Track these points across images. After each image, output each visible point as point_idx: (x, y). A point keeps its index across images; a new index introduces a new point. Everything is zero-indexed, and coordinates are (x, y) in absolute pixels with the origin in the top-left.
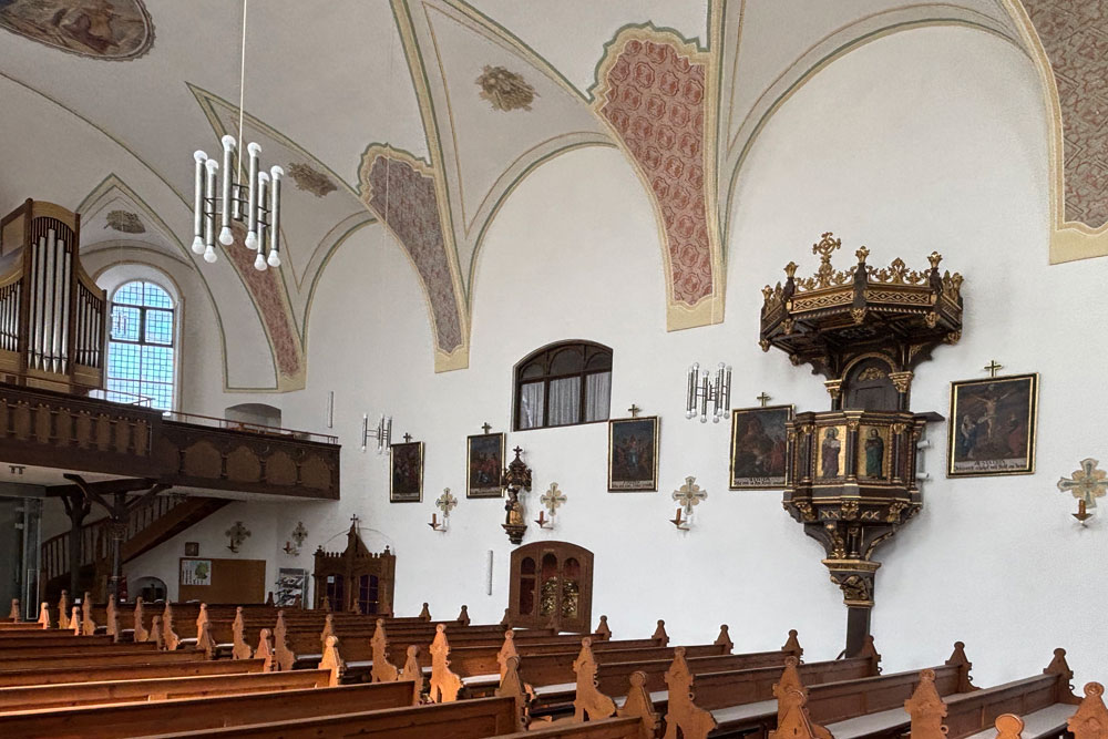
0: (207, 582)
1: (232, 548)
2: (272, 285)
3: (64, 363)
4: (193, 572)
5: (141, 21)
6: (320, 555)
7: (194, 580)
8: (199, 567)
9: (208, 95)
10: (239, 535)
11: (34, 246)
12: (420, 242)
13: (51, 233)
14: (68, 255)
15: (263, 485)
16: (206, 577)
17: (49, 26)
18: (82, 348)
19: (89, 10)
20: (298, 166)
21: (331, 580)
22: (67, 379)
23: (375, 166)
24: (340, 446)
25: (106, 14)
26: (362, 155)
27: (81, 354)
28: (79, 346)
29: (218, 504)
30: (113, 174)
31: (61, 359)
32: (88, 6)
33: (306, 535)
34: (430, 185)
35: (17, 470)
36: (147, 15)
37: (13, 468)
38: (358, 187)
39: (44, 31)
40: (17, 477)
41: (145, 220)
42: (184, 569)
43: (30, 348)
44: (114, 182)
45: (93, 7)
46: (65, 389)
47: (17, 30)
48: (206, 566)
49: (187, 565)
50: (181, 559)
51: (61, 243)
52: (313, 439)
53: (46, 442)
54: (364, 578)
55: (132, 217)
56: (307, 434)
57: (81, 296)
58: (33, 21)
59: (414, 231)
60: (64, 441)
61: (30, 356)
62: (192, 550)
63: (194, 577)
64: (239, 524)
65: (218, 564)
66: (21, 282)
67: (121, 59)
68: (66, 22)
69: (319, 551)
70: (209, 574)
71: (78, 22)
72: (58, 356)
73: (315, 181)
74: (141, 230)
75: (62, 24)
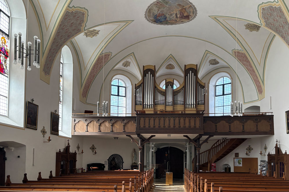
0: (241, 165)
1: (247, 154)
2: (251, 67)
3: (194, 105)
4: (237, 162)
5: (191, 6)
6: (269, 155)
7: (237, 165)
8: (239, 161)
9: (215, 17)
10: (250, 149)
11: (187, 76)
12: (284, 32)
13: (191, 72)
14: (195, 76)
15: (257, 132)
16: (240, 164)
17: (176, 19)
18: (199, 100)
19: (180, 10)
20: (247, 25)
21: (272, 164)
22: (195, 109)
23: (262, 12)
24: (273, 115)
25: (184, 9)
26: (257, 11)
27: (199, 102)
28: (198, 100)
29: (244, 140)
30: (206, 50)
31: (194, 104)
32: (180, 9)
33: (267, 148)
34: (280, 10)
35: (169, 135)
36: (191, 3)
37: (168, 135)
38: (260, 23)
39: (176, 21)
40: (169, 138)
41: (218, 60)
42: (235, 161)
43: (186, 103)
44: (207, 52)
45: (181, 9)
46: (195, 112)
47: (172, 24)
48: (241, 160)
49: (236, 160)
50: (234, 158)
51: (193, 74)
52: (267, 114)
53: (173, 127)
54: (281, 163)
55: (215, 60)
56: (266, 113)
57: (199, 86)
58: (173, 20)
59: (281, 29)
60: (177, 126)
61: (186, 105)
62: (237, 155)
63: (238, 164)
64: (249, 146)
65: (244, 159)
66: (184, 87)
67: (193, 19)
68: (178, 16)
69: (269, 154)
70: (241, 163)
71: (180, 14)
72: (193, 104)
73: (253, 27)
74: (218, 63)
75: (178, 17)
